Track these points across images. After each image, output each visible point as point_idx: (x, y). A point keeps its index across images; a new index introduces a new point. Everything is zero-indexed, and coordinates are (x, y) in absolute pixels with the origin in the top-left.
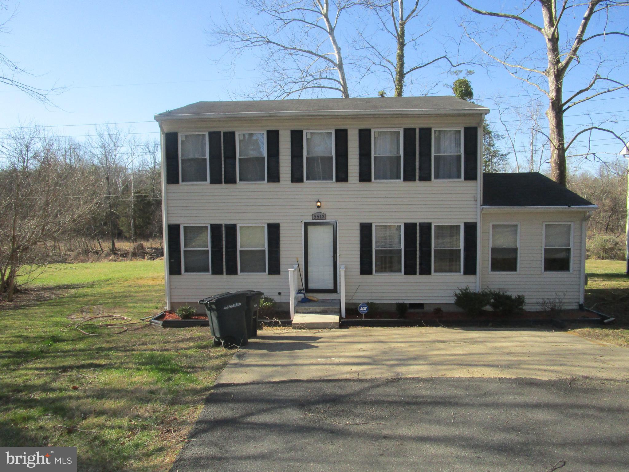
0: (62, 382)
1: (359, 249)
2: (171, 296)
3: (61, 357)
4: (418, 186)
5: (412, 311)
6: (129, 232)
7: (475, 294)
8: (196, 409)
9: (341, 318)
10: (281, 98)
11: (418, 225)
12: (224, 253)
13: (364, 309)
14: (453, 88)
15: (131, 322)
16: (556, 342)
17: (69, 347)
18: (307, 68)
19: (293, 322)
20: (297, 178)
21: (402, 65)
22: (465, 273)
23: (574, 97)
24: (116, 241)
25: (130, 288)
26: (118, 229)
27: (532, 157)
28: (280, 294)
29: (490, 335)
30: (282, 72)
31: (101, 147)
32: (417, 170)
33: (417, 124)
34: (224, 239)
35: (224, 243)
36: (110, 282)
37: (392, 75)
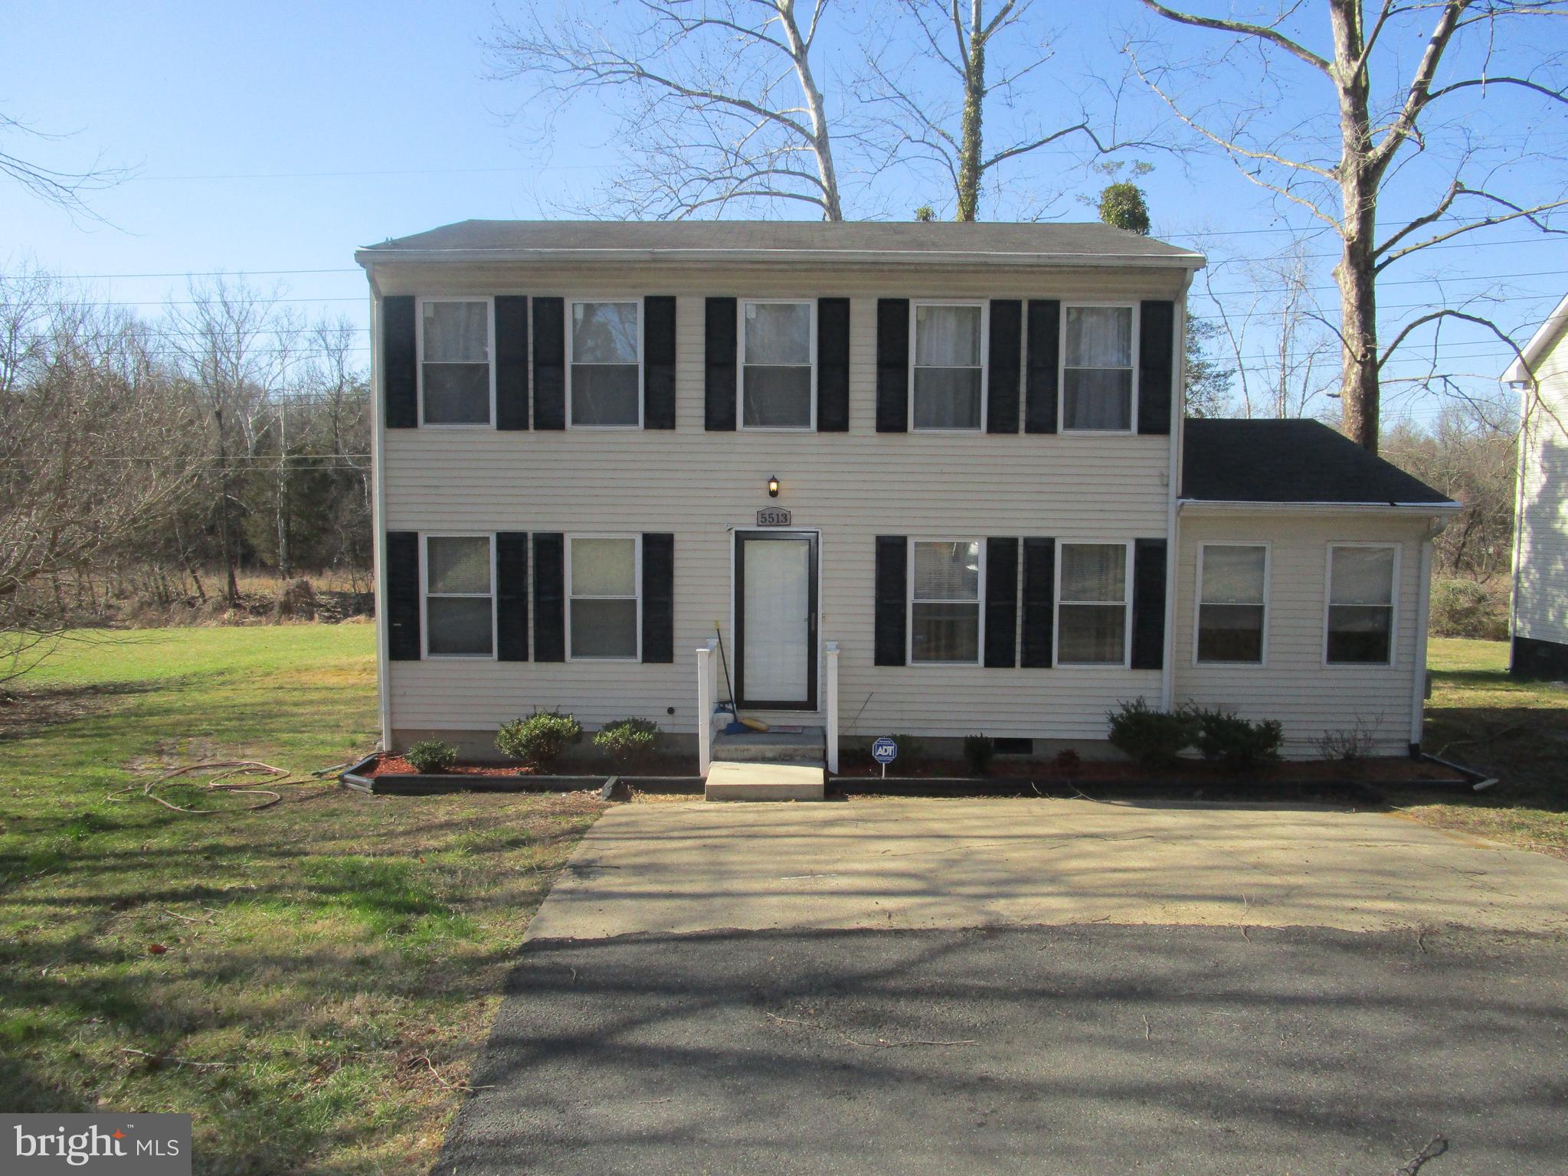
0: (121, 934)
1: (872, 602)
2: (392, 714)
3: (114, 869)
4: (1023, 445)
5: (1000, 756)
6: (273, 552)
7: (1160, 717)
8: (482, 1005)
9: (827, 774)
10: (673, 217)
11: (1021, 542)
12: (531, 607)
13: (885, 752)
14: (1100, 207)
15: (289, 780)
16: (1366, 840)
17: (132, 845)
18: (736, 145)
19: (708, 783)
20: (719, 419)
21: (976, 145)
22: (1136, 664)
23: (1402, 235)
24: (237, 573)
25: (280, 694)
26: (245, 544)
27: (1283, 382)
28: (671, 711)
29: (1208, 822)
30: (676, 151)
31: (202, 334)
32: (1023, 407)
33: (1024, 291)
34: (530, 571)
35: (530, 580)
36: (227, 677)
37: (951, 168)
